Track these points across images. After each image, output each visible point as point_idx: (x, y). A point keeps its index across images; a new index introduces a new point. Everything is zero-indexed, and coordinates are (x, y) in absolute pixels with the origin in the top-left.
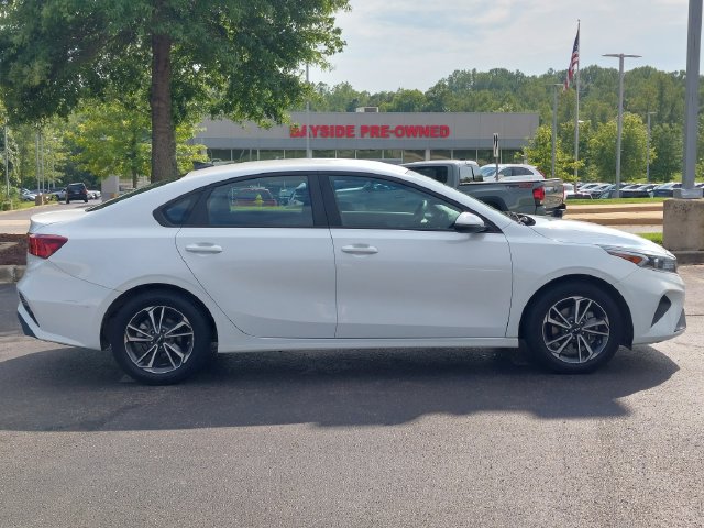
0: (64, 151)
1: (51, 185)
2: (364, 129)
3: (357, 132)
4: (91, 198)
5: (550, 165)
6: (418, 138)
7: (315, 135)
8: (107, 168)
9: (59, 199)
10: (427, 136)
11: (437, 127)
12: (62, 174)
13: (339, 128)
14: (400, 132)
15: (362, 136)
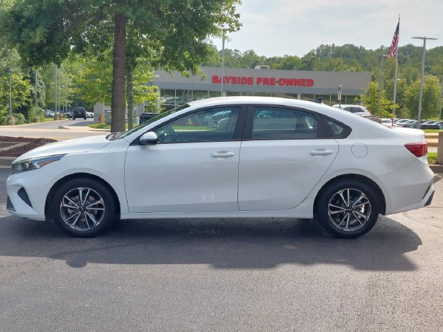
0: (73, 87)
1: (65, 108)
2: (259, 80)
3: (255, 81)
4: (89, 117)
5: (377, 106)
6: (293, 86)
7: (228, 82)
8: (96, 99)
9: (69, 117)
10: (299, 85)
11: (305, 80)
12: (71, 102)
13: (243, 78)
14: (282, 82)
15: (258, 84)
